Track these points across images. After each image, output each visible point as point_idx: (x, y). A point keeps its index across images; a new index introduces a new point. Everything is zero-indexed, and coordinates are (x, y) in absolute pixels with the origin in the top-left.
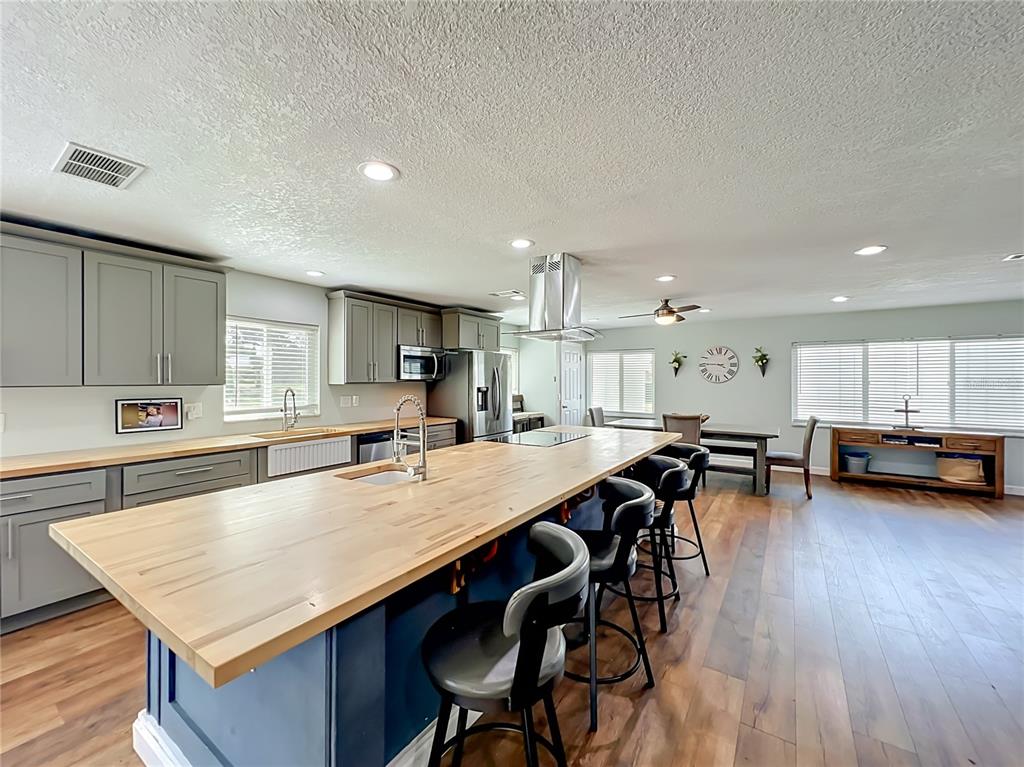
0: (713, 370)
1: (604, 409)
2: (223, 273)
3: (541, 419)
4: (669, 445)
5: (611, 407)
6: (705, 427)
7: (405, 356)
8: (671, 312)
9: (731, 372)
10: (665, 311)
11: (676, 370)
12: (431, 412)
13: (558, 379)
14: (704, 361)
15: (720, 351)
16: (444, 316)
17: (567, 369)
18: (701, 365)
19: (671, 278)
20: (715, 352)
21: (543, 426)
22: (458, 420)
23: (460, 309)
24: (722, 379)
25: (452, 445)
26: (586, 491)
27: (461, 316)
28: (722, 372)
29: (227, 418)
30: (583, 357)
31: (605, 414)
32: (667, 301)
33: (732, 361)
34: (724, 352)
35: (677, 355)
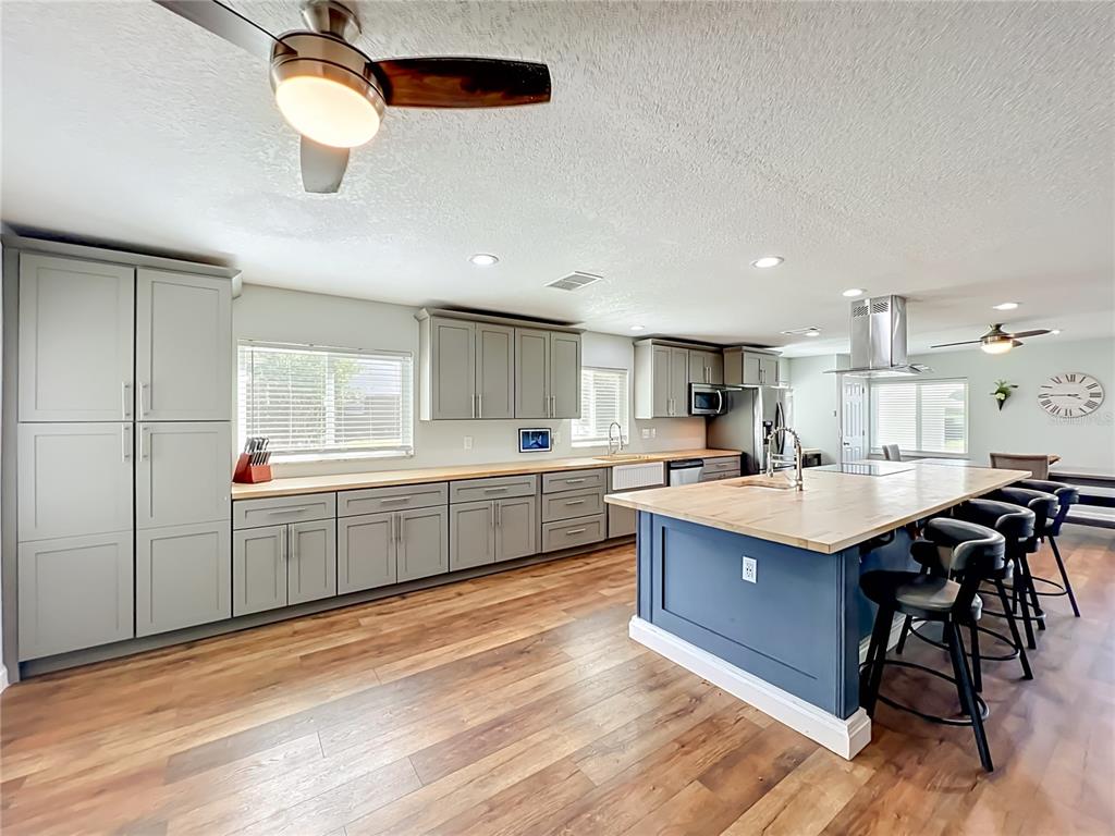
0: (1063, 403)
1: (900, 448)
2: (579, 334)
3: (818, 456)
4: (999, 490)
5: (907, 445)
6: (1053, 469)
7: (696, 394)
8: (1005, 338)
9: (1090, 405)
10: (996, 338)
11: (1001, 403)
12: (710, 445)
13: (839, 414)
14: (1046, 391)
15: (1073, 379)
16: (726, 355)
17: (849, 403)
18: (1040, 397)
19: (1015, 306)
20: (1064, 380)
21: (819, 464)
22: (744, 453)
23: (745, 348)
24: (1076, 412)
25: (737, 476)
26: (884, 535)
27: (745, 355)
28: (1076, 405)
29: (574, 445)
30: (866, 390)
31: (901, 453)
32: (998, 326)
33: (1094, 390)
34: (1078, 379)
35: (1002, 384)
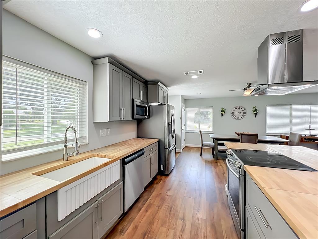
0: (237, 115)
7: (136, 106)
9: (243, 116)
11: (222, 115)
12: (139, 136)
13: (181, 118)
14: (233, 111)
15: (239, 108)
16: (148, 86)
17: (182, 114)
22: (159, 140)
23: (159, 83)
27: (159, 86)
28: (240, 116)
29: (5, 158)
30: (185, 110)
32: (250, 84)
33: (244, 111)
34: (241, 108)
35: (223, 109)
